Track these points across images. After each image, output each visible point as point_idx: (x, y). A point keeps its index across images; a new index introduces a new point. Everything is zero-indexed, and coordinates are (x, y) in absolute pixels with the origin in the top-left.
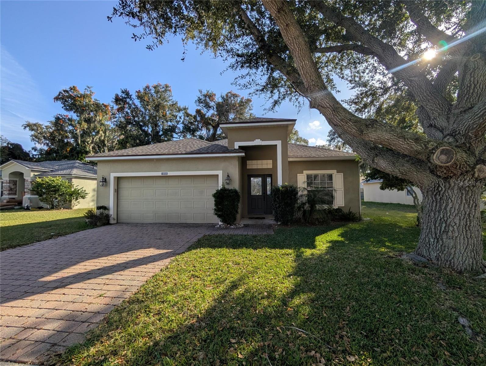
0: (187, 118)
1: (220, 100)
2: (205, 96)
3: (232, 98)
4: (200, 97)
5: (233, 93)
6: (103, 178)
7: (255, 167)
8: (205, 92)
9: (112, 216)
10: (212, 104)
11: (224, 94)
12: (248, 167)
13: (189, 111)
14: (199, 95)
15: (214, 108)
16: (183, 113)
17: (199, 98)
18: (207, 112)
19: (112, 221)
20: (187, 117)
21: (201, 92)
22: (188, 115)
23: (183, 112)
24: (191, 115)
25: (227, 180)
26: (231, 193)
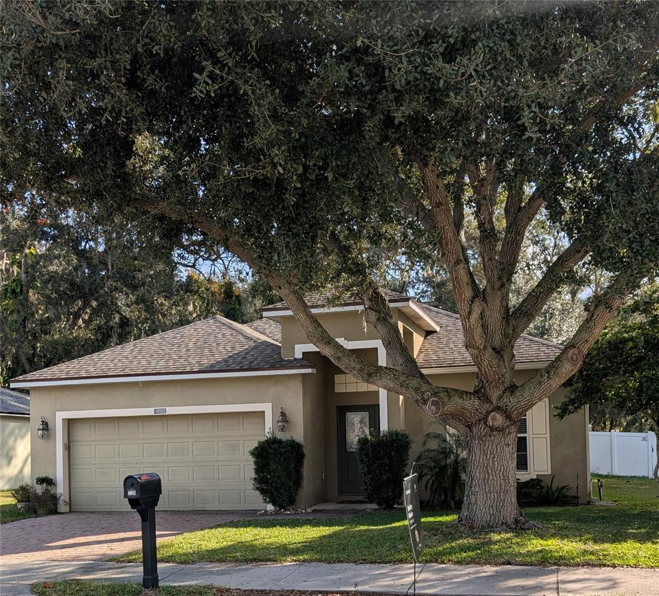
6: (43, 422)
9: (62, 498)
12: (338, 389)
19: (62, 508)
25: (281, 422)
26: (283, 448)
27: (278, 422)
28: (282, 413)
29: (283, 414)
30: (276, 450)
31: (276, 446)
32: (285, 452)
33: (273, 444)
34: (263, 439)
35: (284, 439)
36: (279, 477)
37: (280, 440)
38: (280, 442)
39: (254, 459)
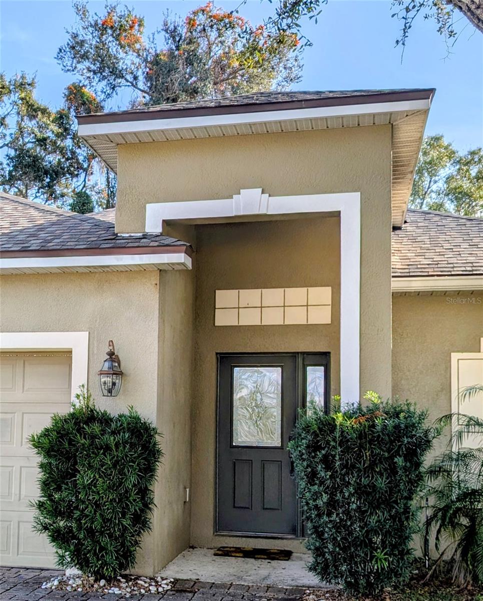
0: (30, 125)
1: (162, 45)
2: (102, 28)
3: (213, 35)
4: (81, 32)
5: (214, 12)
7: (250, 318)
8: (99, 13)
10: (128, 60)
11: (179, 19)
12: (223, 319)
13: (37, 97)
14: (76, 25)
15: (136, 78)
16: (15, 103)
17: (75, 36)
18: (109, 96)
20: (32, 117)
21: (81, 11)
22: (33, 110)
23: (14, 97)
24: (44, 111)
25: (107, 374)
26: (113, 433)
27: (101, 373)
28: (111, 354)
29: (112, 356)
30: (93, 437)
31: (96, 428)
32: (117, 445)
33: (86, 423)
34: (65, 411)
35: (114, 413)
36: (98, 505)
37: (105, 413)
38: (105, 420)
39: (41, 459)
